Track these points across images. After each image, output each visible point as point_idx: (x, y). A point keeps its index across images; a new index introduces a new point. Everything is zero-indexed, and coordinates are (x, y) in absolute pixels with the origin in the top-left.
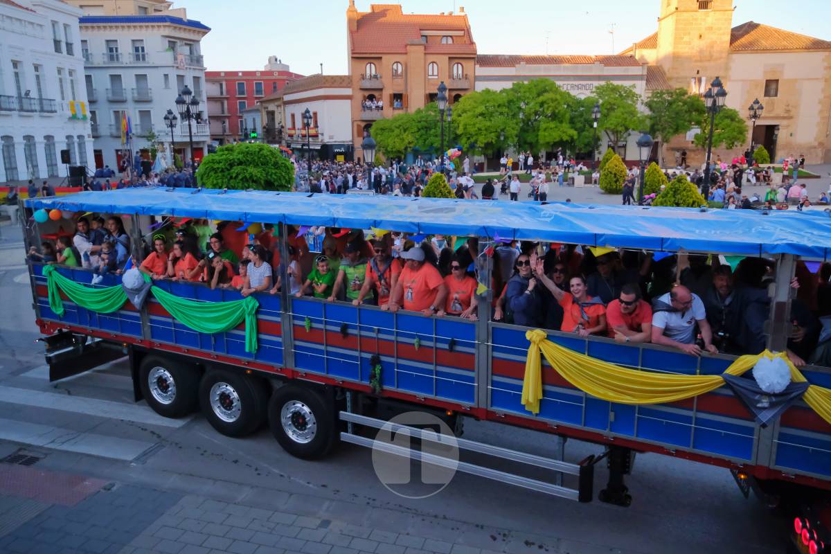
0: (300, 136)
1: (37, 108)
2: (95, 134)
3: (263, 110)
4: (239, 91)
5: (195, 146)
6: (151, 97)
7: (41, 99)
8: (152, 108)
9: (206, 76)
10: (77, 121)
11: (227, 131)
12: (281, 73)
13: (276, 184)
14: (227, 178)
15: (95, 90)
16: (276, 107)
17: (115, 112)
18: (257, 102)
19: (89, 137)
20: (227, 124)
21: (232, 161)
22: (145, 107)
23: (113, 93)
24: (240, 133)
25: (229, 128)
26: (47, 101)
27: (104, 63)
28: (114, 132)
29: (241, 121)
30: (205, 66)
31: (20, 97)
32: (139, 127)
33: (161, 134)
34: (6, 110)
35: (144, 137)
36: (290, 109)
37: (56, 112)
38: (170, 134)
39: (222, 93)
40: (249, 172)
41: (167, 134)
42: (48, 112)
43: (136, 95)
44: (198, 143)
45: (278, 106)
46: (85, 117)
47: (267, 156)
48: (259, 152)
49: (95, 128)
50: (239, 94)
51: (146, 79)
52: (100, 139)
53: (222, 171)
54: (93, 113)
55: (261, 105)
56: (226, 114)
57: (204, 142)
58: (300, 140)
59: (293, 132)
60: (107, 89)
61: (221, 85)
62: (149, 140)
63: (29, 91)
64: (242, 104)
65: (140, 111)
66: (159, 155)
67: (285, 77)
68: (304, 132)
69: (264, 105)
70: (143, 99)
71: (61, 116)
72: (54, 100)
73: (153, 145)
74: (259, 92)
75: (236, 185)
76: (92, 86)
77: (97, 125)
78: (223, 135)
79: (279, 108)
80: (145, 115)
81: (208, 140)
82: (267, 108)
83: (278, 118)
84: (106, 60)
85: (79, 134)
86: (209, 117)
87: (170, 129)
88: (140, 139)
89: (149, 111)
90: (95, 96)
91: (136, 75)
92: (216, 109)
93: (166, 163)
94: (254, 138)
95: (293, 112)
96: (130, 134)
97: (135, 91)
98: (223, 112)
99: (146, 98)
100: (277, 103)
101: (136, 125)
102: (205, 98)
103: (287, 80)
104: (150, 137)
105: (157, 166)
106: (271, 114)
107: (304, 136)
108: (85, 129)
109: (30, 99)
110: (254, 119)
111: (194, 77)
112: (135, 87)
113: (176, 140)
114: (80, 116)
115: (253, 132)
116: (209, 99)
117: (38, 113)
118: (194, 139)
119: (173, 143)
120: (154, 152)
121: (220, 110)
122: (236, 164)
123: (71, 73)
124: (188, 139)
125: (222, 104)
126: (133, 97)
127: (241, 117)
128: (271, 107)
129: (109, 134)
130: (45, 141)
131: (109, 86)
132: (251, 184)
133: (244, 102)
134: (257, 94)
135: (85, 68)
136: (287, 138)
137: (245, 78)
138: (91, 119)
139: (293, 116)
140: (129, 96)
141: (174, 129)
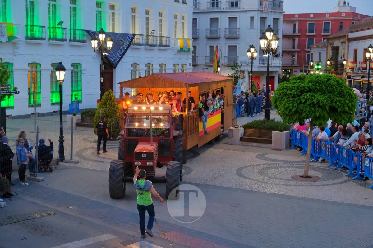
0: (361, 69)
1: (158, 43)
2: (194, 64)
3: (329, 46)
4: (309, 30)
5: (270, 75)
6: (239, 35)
7: (161, 37)
8: (237, 44)
9: (283, 18)
10: (183, 53)
11: (296, 63)
12: (347, 14)
13: (339, 110)
14: (296, 103)
15: (198, 29)
16: (341, 43)
17: (210, 46)
18: (324, 39)
19: (189, 66)
20: (296, 58)
21: (303, 89)
22: (232, 43)
23: (211, 32)
24: (307, 66)
25: (298, 61)
26: (165, 39)
27: (207, 9)
28: (208, 61)
29: (309, 55)
30: (284, 10)
31: (148, 36)
32: (227, 59)
33: (243, 64)
34: (137, 44)
35: (230, 66)
36: (354, 45)
37: (169, 46)
38: (251, 64)
39: (294, 32)
40: (316, 98)
41: (247, 64)
42: (164, 46)
43: (227, 33)
44: (272, 72)
45: (342, 43)
46: (189, 50)
47: (334, 85)
48: (327, 82)
49: (194, 59)
50: (309, 32)
51: (237, 21)
52: (197, 67)
53: (294, 97)
54: (195, 47)
55: (328, 42)
56: (296, 48)
57: (276, 72)
58: (360, 72)
59: (355, 65)
60: (207, 29)
61: (295, 25)
62: (233, 69)
63: (154, 31)
64: (311, 41)
65: (229, 46)
66: (240, 81)
67: (351, 18)
68: (364, 65)
69: (330, 41)
70: (233, 36)
71: (172, 49)
72: (170, 37)
73: (235, 73)
74: (326, 30)
75: (304, 109)
76: (196, 26)
77: (196, 57)
78: (292, 67)
79: (344, 44)
80: (232, 49)
81: (280, 71)
82: (333, 44)
83: (341, 53)
84: (209, 7)
85: (183, 63)
86: (282, 51)
87: (250, 61)
88: (227, 67)
89: (236, 46)
90: (197, 34)
91: (230, 18)
92: (289, 45)
93: (245, 87)
94: (318, 69)
95: (356, 48)
96: (220, 64)
97: (227, 30)
98: (294, 47)
99: (234, 36)
100: (342, 40)
101: (224, 57)
102: (280, 36)
103: (352, 20)
104: (234, 66)
105: (237, 90)
106: (336, 50)
107: (365, 69)
108: (188, 59)
109: (154, 36)
110: (320, 54)
111: (274, 18)
112: (227, 27)
113: (254, 69)
114: (186, 49)
115: (318, 64)
116: (284, 36)
117: (157, 47)
118: (271, 70)
119: (252, 72)
120: (236, 78)
121: (291, 46)
122: (306, 91)
123: (183, 18)
124: (265, 69)
125: (294, 40)
126: (225, 35)
127: (309, 52)
128: (337, 43)
129: (204, 63)
130: (160, 68)
131: (208, 27)
132: (317, 109)
133: (313, 39)
134: (324, 32)
135: (194, 13)
136: (348, 70)
137: (315, 19)
138: (193, 52)
139: (356, 51)
140: (222, 34)
141: (254, 61)
